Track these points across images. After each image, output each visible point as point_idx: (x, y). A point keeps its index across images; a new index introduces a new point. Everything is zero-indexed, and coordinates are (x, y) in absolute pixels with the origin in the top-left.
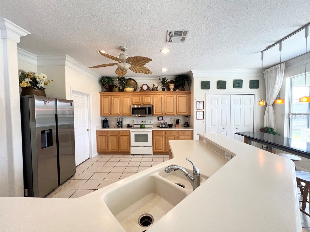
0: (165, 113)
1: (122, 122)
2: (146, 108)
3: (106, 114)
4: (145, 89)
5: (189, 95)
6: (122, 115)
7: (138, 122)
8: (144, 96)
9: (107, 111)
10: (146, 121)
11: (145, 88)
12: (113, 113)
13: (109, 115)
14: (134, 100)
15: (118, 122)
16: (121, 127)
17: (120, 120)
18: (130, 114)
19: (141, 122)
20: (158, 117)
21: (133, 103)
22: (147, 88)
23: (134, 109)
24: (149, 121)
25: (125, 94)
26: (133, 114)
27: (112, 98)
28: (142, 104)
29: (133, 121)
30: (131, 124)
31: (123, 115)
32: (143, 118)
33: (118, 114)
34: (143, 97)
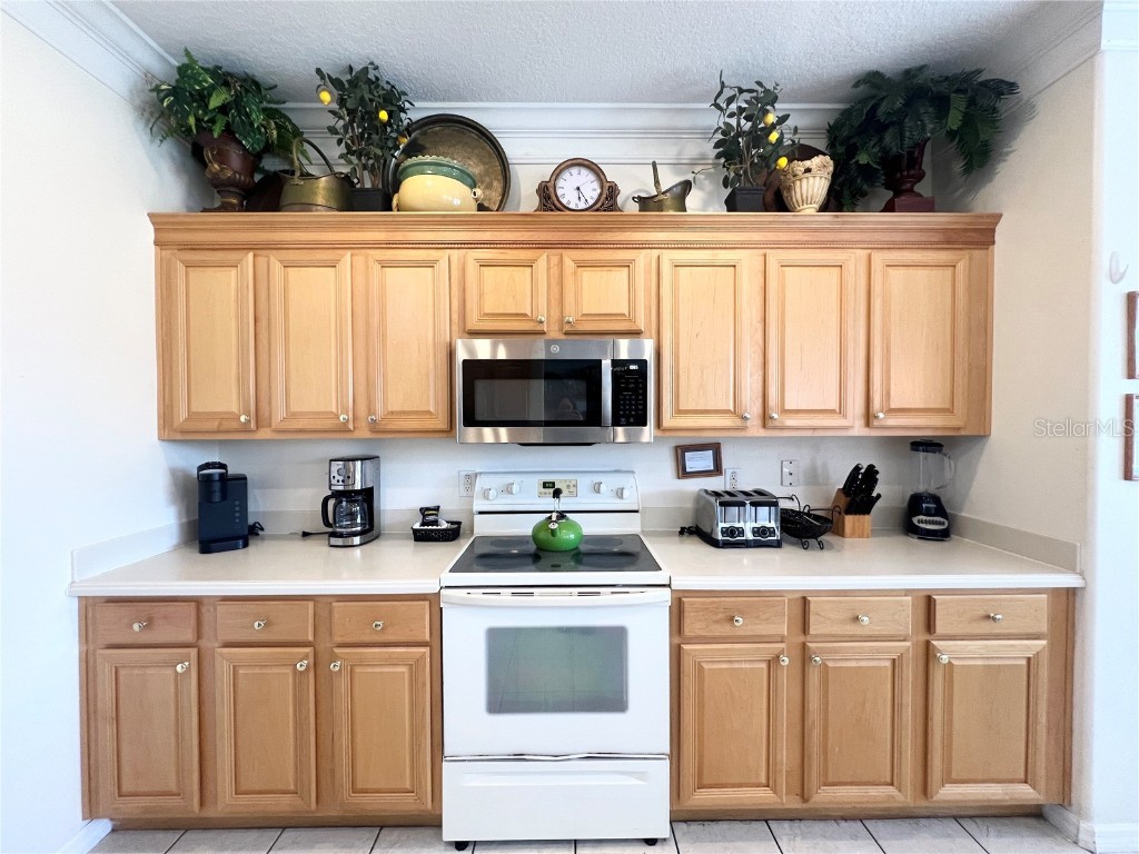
0: (765, 419)
1: (367, 495)
2: (599, 362)
3: (214, 425)
4: (582, 206)
5: (978, 254)
6: (364, 433)
7: (508, 490)
8: (569, 257)
9: (223, 397)
10: (584, 482)
11: (577, 190)
12: (279, 414)
13: (245, 429)
14: (481, 295)
15: (337, 495)
16: (357, 540)
17: (348, 477)
18: (442, 424)
19: (538, 488)
20: (681, 452)
21: (474, 323)
22: (592, 191)
23: (476, 371)
24: (609, 484)
25: (399, 236)
26: (470, 420)
27: (277, 267)
28: (554, 334)
29: (471, 479)
30: (451, 509)
31: (375, 427)
32: (560, 461)
33: (328, 424)
34: (569, 264)
